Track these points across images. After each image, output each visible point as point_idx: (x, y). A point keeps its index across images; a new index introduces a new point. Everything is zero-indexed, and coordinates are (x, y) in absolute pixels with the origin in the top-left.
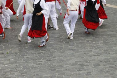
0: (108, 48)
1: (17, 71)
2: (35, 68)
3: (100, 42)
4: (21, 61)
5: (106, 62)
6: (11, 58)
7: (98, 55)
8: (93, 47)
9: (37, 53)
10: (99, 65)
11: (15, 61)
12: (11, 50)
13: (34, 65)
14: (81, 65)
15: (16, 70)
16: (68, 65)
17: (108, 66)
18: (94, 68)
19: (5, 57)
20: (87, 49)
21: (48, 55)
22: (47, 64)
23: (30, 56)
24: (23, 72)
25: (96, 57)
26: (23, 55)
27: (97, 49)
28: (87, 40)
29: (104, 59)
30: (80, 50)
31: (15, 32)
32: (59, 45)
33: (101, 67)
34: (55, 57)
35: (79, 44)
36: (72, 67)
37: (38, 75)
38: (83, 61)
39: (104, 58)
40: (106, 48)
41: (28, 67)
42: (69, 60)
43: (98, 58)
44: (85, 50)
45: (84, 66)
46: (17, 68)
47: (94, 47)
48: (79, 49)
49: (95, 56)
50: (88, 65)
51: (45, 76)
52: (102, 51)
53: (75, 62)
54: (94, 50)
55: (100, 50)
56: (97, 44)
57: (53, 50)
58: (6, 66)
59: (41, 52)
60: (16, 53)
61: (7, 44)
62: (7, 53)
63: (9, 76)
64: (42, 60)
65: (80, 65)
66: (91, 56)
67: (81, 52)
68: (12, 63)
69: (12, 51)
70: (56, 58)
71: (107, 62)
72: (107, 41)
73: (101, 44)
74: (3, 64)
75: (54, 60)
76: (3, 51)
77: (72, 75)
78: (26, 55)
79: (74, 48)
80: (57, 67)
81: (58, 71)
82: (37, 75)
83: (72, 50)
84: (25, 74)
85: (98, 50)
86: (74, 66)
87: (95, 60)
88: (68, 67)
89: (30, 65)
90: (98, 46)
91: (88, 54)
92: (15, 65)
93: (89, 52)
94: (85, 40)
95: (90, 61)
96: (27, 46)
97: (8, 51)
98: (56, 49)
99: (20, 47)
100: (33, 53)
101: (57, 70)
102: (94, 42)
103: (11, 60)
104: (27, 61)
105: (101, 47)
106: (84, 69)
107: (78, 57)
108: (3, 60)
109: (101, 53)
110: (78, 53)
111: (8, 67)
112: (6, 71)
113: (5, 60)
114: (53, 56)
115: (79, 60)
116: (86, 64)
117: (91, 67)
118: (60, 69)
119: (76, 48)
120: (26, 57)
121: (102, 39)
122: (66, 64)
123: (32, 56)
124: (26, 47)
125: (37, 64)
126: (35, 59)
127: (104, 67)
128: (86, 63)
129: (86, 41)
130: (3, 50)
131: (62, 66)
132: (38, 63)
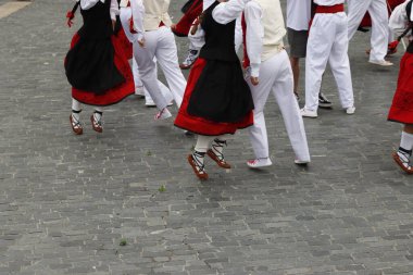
1: (191, 251)
2: (257, 243)
11: (186, 217)
15: (190, 248)
23: (237, 203)
24: (213, 256)
26: (216, 198)
32: (344, 167)
34: (328, 207)
36: (388, 243)
37: (266, 268)
42: (380, 218)
51: (290, 272)
53: (401, 227)
59: (278, 187)
61: (162, 159)
62: (162, 191)
63: (165, 268)
68: (177, 225)
70: (332, 213)
74: (144, 227)
75: (324, 217)
77: (387, 272)
78: (227, 199)
81: (335, 258)
82: (261, 268)
84: (219, 265)
86: (395, 243)
89: (238, 233)
97: (164, 183)
98: (332, 179)
100: (252, 193)
101: (334, 252)
107: (409, 211)
111: (161, 239)
112: (154, 250)
113: (152, 214)
114: (320, 203)
118: (344, 251)
120: (227, 203)
122: (366, 235)
125: (262, 231)
132: (268, 225)
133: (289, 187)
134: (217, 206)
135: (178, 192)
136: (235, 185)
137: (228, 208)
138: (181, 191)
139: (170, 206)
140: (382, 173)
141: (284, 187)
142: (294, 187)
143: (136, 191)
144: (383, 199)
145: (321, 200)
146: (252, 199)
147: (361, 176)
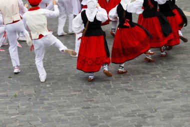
0: (188, 87)
3: (175, 77)
4: (39, 110)
5: (184, 111)
6: (22, 105)
7: (170, 100)
8: (163, 85)
9: (67, 96)
10: (172, 117)
12: (21, 90)
13: (61, 115)
14: (142, 116)
16: (120, 117)
17: (187, 118)
18: (163, 121)
19: (12, 102)
20: (152, 89)
21: (85, 100)
22: (84, 115)
25: (167, 102)
27: (169, 89)
28: (152, 73)
29: (181, 106)
30: (140, 91)
31: (29, 60)
33: (177, 119)
35: (139, 80)
38: (145, 110)
39: (182, 104)
40: (184, 88)
41: (49, 119)
43: (171, 104)
44: (149, 91)
45: (147, 117)
46: (33, 121)
47: (165, 85)
48: (138, 88)
49: (165, 100)
50: (154, 117)
52: (179, 93)
54: (164, 90)
55: (175, 91)
56: (170, 81)
57: (93, 90)
58: (12, 117)
60: (30, 95)
64: (74, 108)
65: (139, 115)
66: (158, 101)
67: (143, 94)
69: (23, 92)
71: (186, 111)
72: (186, 75)
73: (177, 80)
76: (8, 93)
79: (131, 87)
80: (100, 119)
83: (127, 90)
85: (171, 91)
87: (165, 108)
88: (118, 120)
90: (172, 83)
91: (153, 97)
92: (27, 116)
93: (155, 94)
94: (148, 73)
95: (158, 109)
96: (49, 84)
99: (37, 85)
102: (164, 78)
103: (21, 107)
104: (49, 109)
105: (176, 86)
106: (146, 122)
108: (7, 107)
109: (177, 97)
110: (137, 96)
115: (138, 107)
116: (150, 114)
117: (159, 120)
119: (133, 88)
121: (179, 72)
123: (57, 101)
124: (48, 86)
126: (63, 106)
127: (181, 120)
128: (151, 112)
129: (152, 75)
130: (8, 91)
131: (108, 118)
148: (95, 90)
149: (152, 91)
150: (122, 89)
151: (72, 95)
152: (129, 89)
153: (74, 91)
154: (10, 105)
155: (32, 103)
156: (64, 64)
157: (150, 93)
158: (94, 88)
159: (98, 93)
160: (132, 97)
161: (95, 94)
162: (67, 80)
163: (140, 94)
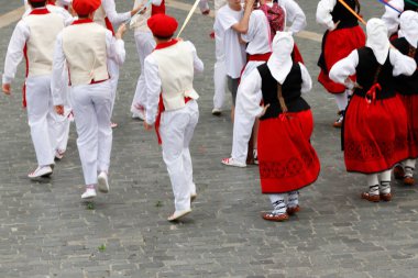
133: (238, 245)
134: (162, 265)
135: (119, 250)
136: (180, 242)
137: (173, 267)
138: (122, 249)
139: (111, 266)
140: (336, 229)
141: (232, 245)
142: (243, 244)
143: (75, 249)
144: (338, 257)
145: (273, 259)
146: (199, 257)
147: (314, 233)
148: (276, 239)
149: (404, 242)
150: (336, 239)
151: (225, 250)
152: (350, 237)
153: (230, 241)
154: (90, 269)
155: (137, 265)
156: (208, 182)
157: (398, 248)
158: (274, 234)
159: (282, 246)
160: (357, 255)
161: (275, 247)
162: (213, 216)
163: (375, 249)
